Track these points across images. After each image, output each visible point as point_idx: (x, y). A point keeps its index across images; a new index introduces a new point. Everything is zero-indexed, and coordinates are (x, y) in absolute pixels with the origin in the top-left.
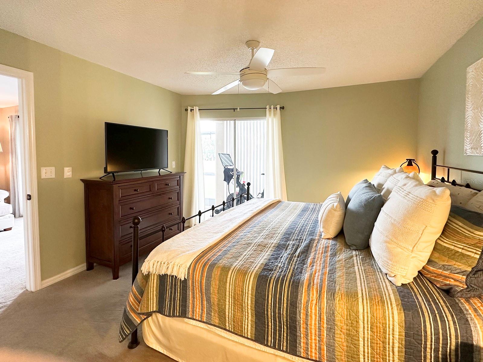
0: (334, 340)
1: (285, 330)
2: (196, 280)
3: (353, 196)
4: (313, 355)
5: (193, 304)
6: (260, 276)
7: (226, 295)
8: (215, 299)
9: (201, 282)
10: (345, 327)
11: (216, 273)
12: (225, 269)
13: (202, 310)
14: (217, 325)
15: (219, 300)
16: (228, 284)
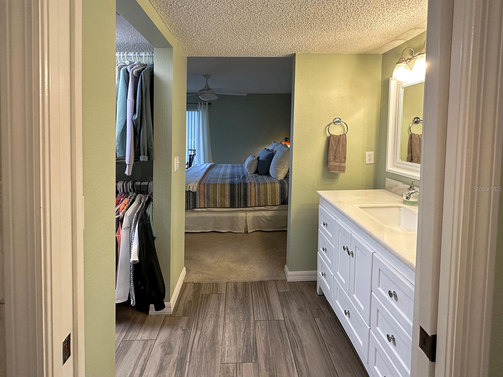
0: (260, 198)
1: (243, 200)
2: (201, 191)
3: (260, 156)
4: (253, 205)
5: (200, 201)
6: (231, 184)
7: (217, 193)
8: (211, 196)
9: (204, 191)
10: (263, 193)
11: (211, 187)
12: (215, 185)
13: (205, 203)
14: (213, 207)
15: (214, 196)
16: (218, 189)
